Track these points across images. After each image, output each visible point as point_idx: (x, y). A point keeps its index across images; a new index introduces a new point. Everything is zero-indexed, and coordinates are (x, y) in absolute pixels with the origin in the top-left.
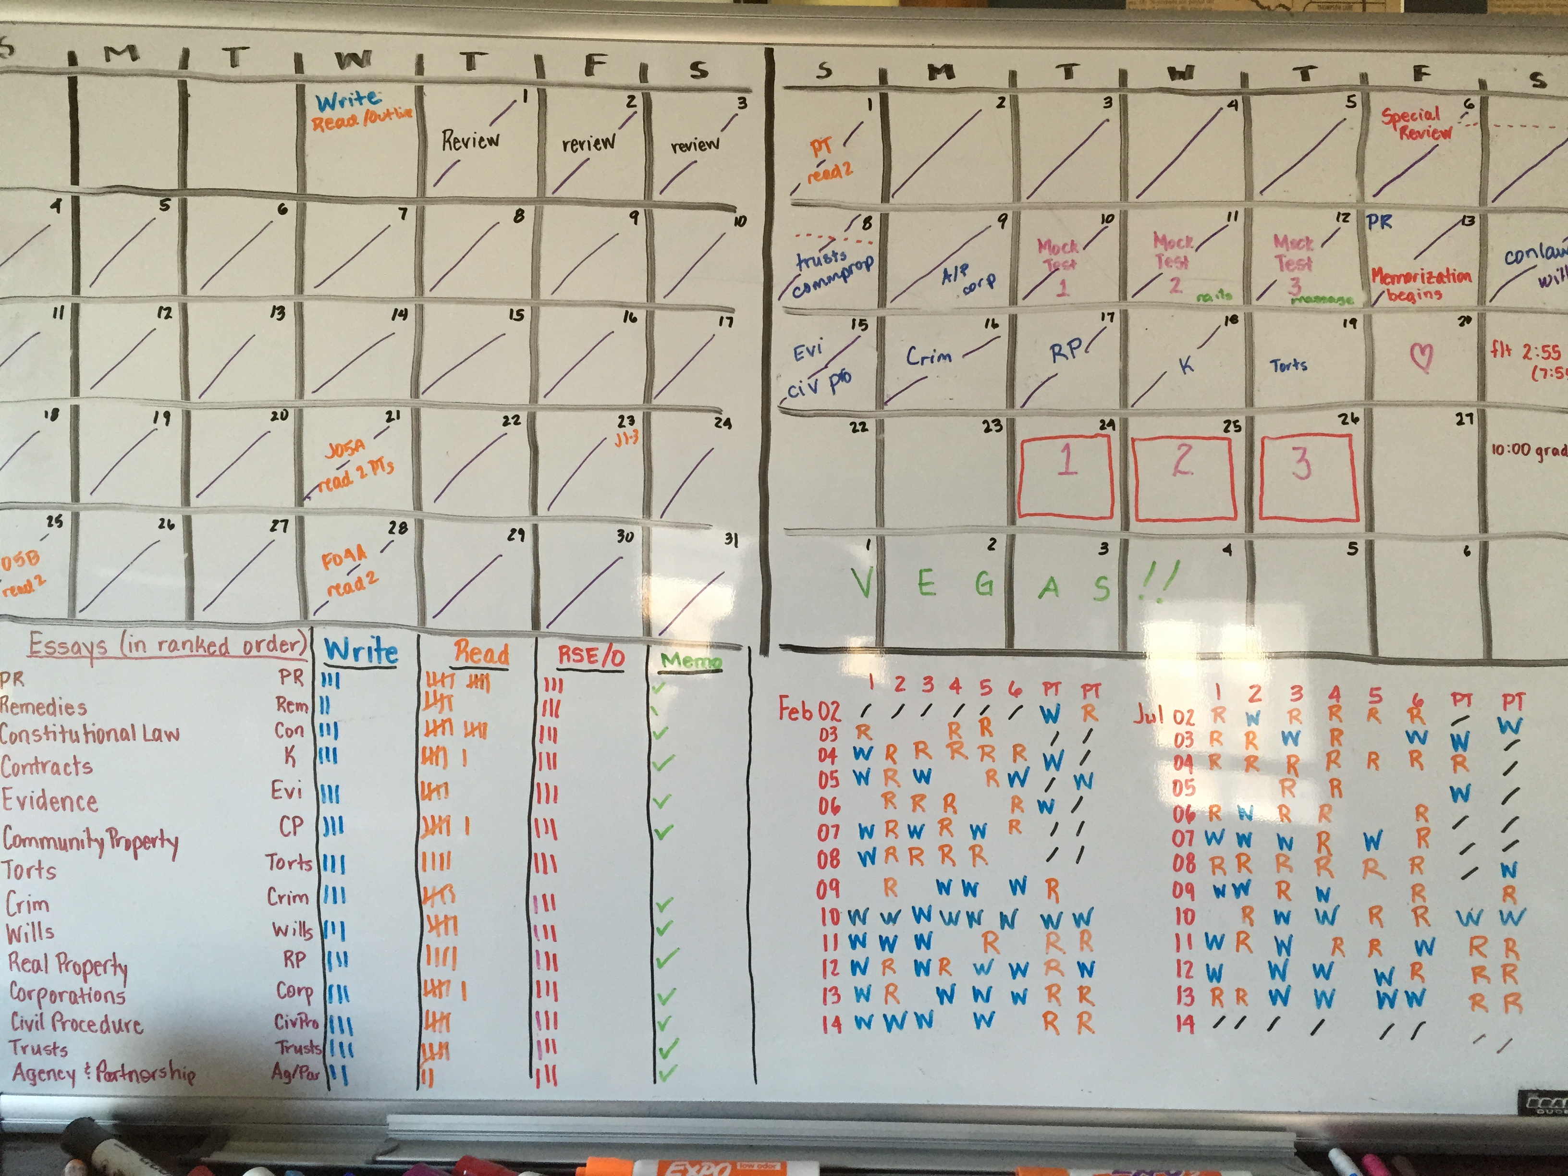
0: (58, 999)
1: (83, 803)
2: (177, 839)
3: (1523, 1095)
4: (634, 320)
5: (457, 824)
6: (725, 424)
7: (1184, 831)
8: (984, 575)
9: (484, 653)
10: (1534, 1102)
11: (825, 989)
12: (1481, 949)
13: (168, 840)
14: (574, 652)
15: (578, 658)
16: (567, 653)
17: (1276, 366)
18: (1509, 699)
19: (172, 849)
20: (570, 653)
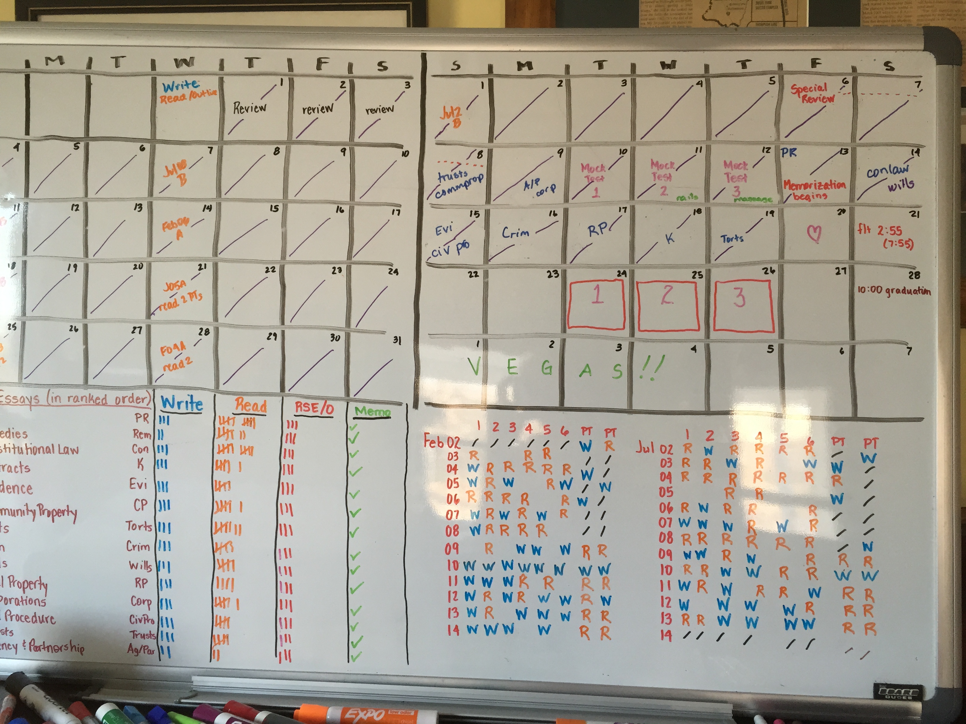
0: (9, 602)
1: (25, 489)
2: (76, 511)
3: (877, 686)
4: (342, 211)
5: (235, 506)
6: (394, 272)
7: (666, 518)
8: (547, 363)
9: (252, 406)
10: (884, 691)
11: (450, 609)
12: (850, 595)
13: (71, 511)
14: (304, 406)
15: (307, 409)
16: (300, 406)
17: (724, 238)
18: (868, 442)
19: (74, 516)
20: (302, 406)
